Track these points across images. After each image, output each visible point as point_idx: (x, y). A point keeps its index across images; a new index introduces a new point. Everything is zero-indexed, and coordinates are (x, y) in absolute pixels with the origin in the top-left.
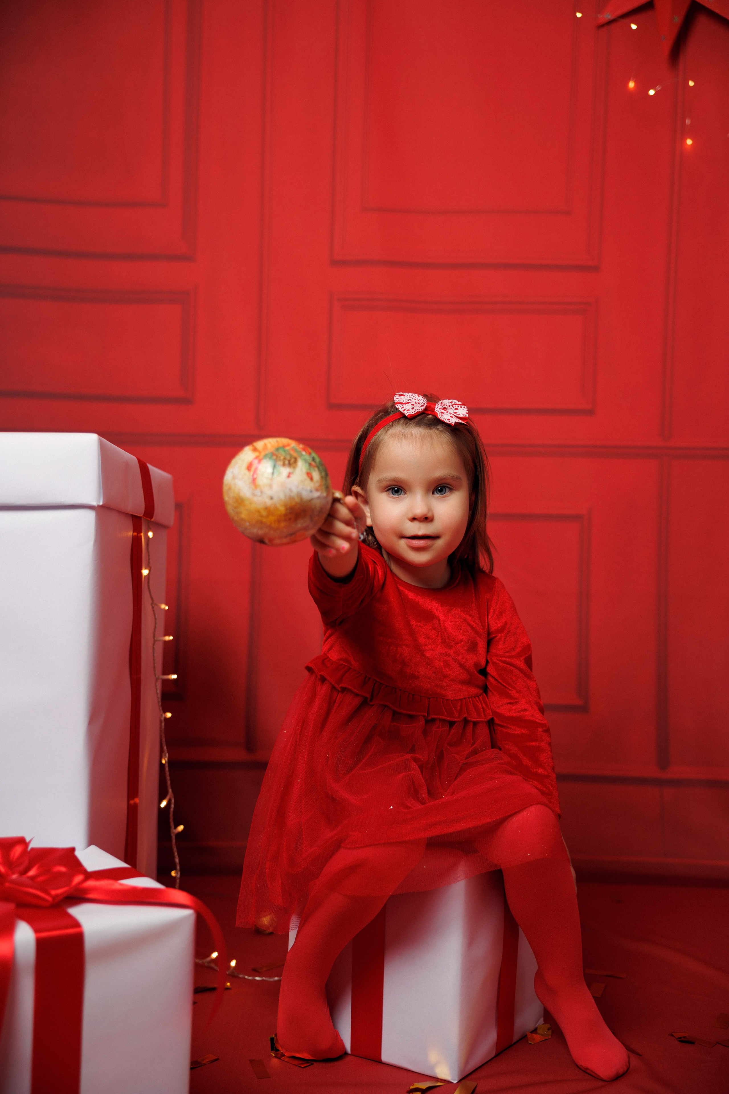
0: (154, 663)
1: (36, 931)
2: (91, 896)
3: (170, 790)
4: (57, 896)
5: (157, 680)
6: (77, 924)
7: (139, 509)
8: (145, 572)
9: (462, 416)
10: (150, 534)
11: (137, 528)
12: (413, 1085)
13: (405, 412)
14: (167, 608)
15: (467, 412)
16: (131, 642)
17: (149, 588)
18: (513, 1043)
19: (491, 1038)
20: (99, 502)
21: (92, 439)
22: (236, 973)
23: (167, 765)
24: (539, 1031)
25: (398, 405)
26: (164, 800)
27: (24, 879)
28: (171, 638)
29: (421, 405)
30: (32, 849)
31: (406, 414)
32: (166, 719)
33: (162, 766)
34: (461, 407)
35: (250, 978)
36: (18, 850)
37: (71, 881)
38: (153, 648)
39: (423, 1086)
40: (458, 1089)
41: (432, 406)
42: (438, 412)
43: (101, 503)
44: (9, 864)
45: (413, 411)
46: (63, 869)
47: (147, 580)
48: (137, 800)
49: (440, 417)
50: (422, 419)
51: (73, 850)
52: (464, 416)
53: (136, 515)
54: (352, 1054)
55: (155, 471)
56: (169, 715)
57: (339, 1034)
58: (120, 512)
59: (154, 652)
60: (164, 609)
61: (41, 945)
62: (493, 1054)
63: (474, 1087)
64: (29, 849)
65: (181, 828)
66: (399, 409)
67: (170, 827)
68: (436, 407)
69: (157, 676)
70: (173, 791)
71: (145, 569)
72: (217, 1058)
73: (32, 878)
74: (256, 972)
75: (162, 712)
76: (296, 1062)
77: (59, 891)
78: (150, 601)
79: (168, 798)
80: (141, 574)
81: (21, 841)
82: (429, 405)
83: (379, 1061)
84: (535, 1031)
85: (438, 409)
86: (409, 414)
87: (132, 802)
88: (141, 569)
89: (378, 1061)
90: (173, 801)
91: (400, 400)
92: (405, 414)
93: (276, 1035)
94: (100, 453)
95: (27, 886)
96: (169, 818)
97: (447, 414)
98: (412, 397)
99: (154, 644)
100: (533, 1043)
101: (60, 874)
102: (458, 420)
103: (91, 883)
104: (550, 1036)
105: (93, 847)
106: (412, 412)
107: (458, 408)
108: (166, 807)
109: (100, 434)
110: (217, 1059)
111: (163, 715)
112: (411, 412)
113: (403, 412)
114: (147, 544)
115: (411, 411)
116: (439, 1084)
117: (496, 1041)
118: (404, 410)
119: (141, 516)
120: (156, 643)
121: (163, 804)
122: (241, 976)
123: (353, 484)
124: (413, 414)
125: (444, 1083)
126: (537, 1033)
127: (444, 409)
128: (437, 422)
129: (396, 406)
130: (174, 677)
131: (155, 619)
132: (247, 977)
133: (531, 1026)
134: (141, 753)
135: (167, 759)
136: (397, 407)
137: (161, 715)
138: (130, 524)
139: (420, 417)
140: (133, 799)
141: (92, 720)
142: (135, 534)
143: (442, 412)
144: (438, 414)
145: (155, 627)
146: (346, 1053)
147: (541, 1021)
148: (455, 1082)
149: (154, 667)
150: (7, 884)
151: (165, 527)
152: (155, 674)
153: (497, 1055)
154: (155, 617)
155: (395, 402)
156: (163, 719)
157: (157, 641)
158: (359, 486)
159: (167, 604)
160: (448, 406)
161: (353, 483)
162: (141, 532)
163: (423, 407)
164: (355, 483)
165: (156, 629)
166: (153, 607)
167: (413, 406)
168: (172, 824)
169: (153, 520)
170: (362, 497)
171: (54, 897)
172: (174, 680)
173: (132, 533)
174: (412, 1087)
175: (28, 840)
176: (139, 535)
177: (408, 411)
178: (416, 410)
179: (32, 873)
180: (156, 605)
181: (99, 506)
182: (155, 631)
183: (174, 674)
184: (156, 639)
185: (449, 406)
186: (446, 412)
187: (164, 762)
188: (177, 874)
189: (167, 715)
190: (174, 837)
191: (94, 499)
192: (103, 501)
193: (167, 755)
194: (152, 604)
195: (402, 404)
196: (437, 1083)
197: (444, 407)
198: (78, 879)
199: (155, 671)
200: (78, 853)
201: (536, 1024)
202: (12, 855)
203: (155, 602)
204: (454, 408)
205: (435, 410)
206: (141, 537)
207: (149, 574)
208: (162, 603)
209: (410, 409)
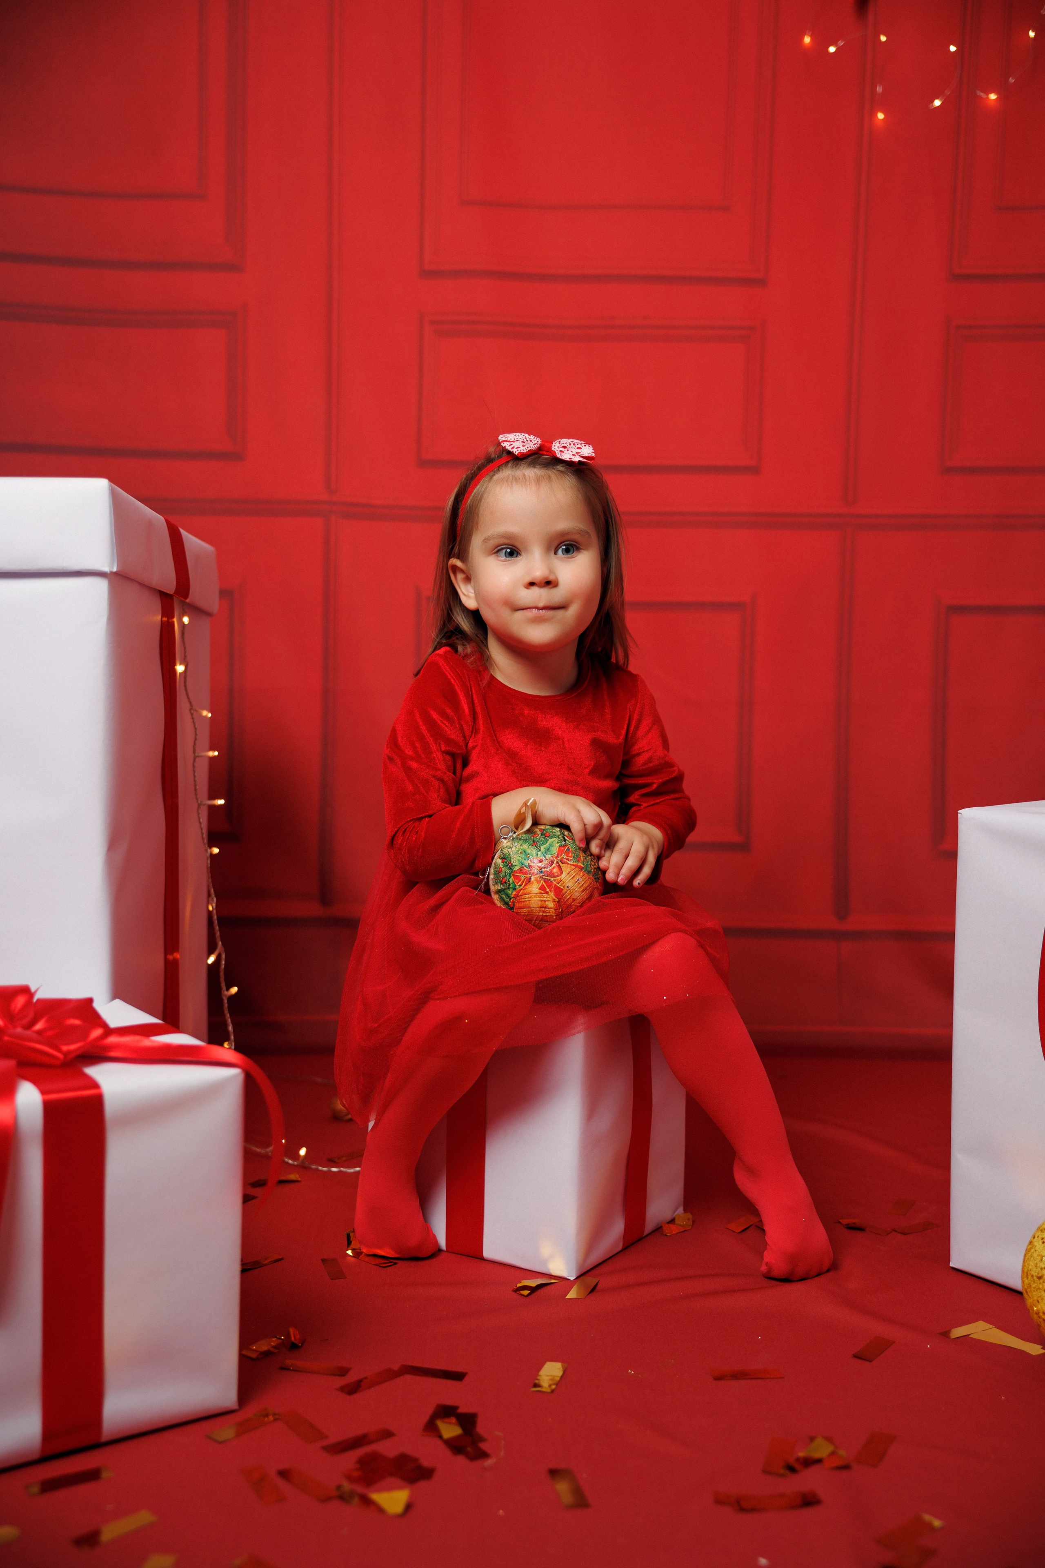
0: (195, 785)
1: (43, 1093)
2: (113, 1054)
3: (220, 943)
4: (69, 1052)
5: (199, 806)
6: (95, 1085)
7: (170, 586)
8: (180, 668)
9: (587, 455)
10: (186, 620)
11: (168, 612)
12: (521, 1282)
13: (515, 450)
14: (210, 715)
15: (593, 451)
16: (162, 759)
17: (186, 690)
18: (644, 1235)
19: (618, 1227)
20: (113, 568)
21: (100, 485)
22: (307, 1164)
23: (215, 911)
24: (677, 1221)
25: (505, 443)
26: (212, 955)
27: (28, 1033)
28: (216, 753)
29: (533, 443)
30: (38, 1000)
31: (516, 452)
32: (212, 856)
33: (210, 913)
34: (585, 446)
35: (325, 1169)
36: (20, 1001)
37: (87, 1034)
38: (194, 766)
39: (533, 1283)
40: (576, 1285)
41: (548, 445)
42: (556, 451)
43: (115, 570)
44: (11, 1018)
45: (524, 448)
46: (77, 1022)
47: (183, 681)
48: (177, 955)
49: (559, 456)
50: (535, 459)
51: (90, 1001)
52: (590, 455)
53: (165, 591)
54: (447, 1251)
55: (190, 540)
56: (216, 850)
57: (431, 1229)
58: (143, 585)
59: (194, 771)
60: (206, 717)
61: (48, 1107)
62: (620, 1247)
63: (596, 1283)
64: (35, 1000)
65: (234, 990)
66: (506, 448)
67: (220, 989)
68: (553, 445)
69: (199, 802)
70: (223, 944)
71: (180, 664)
72: (280, 1257)
73: (39, 1032)
74: (332, 1162)
75: (207, 846)
76: (378, 1261)
77: (73, 1047)
78: (188, 706)
79: (217, 952)
80: (175, 671)
81: (25, 990)
82: (544, 443)
83: (482, 1259)
84: (672, 1221)
85: (556, 447)
86: (519, 451)
87: (170, 957)
88: (175, 665)
89: (478, 1256)
90: (223, 956)
91: (507, 438)
92: (514, 452)
93: (353, 1231)
94: (112, 505)
95: (31, 1040)
96: (219, 977)
97: (568, 452)
98: (522, 436)
99: (194, 761)
100: (668, 1235)
101: (74, 1027)
102: (581, 459)
103: (113, 1039)
104: (691, 1227)
105: (118, 1002)
106: (524, 450)
107: (581, 446)
108: (214, 963)
109: (111, 480)
110: (281, 1259)
111: (209, 851)
112: (522, 450)
113: (512, 450)
114: (183, 633)
115: (522, 448)
116: (553, 1281)
117: (623, 1232)
118: (513, 447)
119: (172, 593)
120: (197, 759)
121: (211, 960)
122: (313, 1167)
123: (449, 558)
124: (525, 452)
125: (558, 1280)
126: (674, 1224)
127: (565, 447)
128: (556, 461)
129: (502, 444)
130: (221, 802)
131: (195, 728)
132: (320, 1168)
133: (668, 1216)
134: (181, 899)
135: (214, 905)
136: (504, 445)
137: (206, 851)
138: (157, 604)
139: (534, 457)
140: (172, 954)
141: (112, 844)
142: (165, 619)
143: (561, 451)
144: (557, 453)
145: (196, 739)
146: (440, 1250)
147: (681, 1210)
148: (572, 1278)
149: (196, 790)
150: (6, 1038)
151: (208, 614)
152: (197, 799)
153: (625, 1248)
154: (195, 726)
155: (500, 441)
156: (208, 855)
157: (198, 756)
158: (458, 558)
159: (211, 711)
160: (568, 445)
161: (450, 555)
162: (173, 617)
163: (535, 446)
164: (453, 553)
165: (196, 742)
166: (192, 714)
167: (523, 444)
168: (223, 985)
169: (187, 601)
170: (462, 571)
171: (65, 1054)
172: (221, 806)
173: (159, 617)
174: (519, 1285)
175: (33, 990)
176: (170, 620)
177: (518, 449)
178: (528, 447)
179: (39, 1026)
180: (196, 711)
181: (112, 573)
182: (195, 744)
183: (220, 798)
184: (196, 754)
185: (570, 444)
186: (566, 450)
187: (211, 908)
188: (231, 1045)
189: (213, 851)
190: (226, 1001)
191: (104, 561)
192: (117, 568)
193: (215, 899)
194: (190, 710)
195: (509, 441)
196: (550, 1280)
197: (563, 445)
198: (97, 1032)
199: (196, 794)
200: (96, 1005)
201: (675, 1212)
202: (13, 1006)
203: (194, 708)
204: (577, 447)
205: (553, 449)
206: (174, 622)
207: (185, 671)
208: (204, 709)
209: (521, 446)
